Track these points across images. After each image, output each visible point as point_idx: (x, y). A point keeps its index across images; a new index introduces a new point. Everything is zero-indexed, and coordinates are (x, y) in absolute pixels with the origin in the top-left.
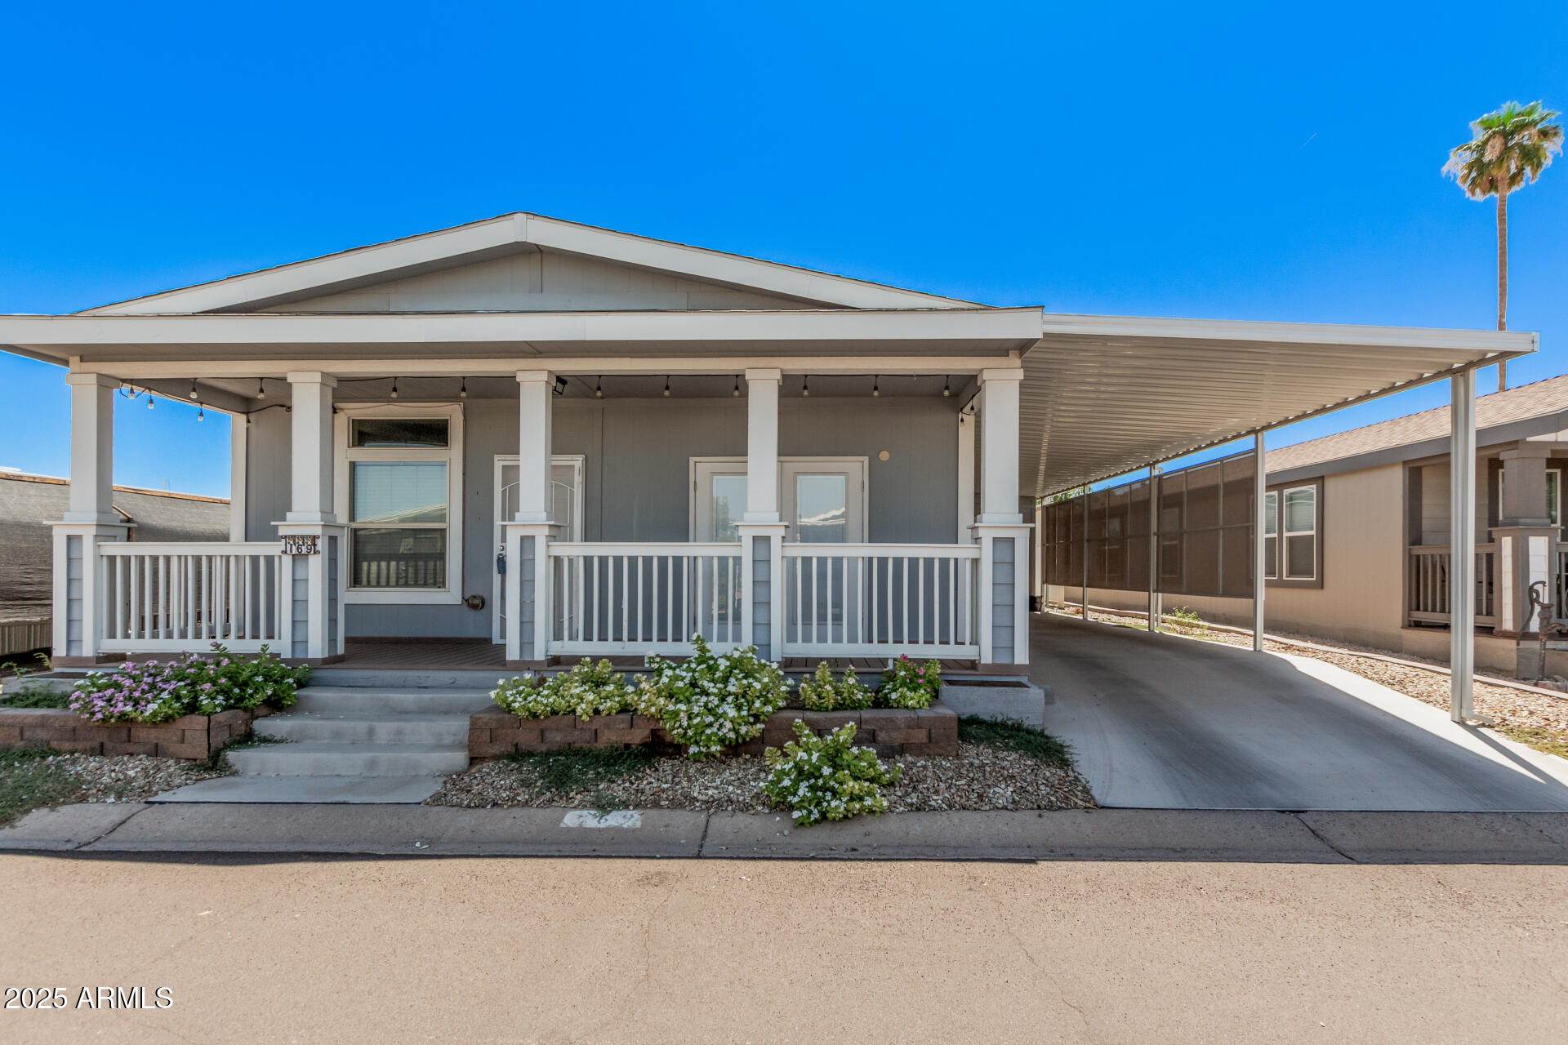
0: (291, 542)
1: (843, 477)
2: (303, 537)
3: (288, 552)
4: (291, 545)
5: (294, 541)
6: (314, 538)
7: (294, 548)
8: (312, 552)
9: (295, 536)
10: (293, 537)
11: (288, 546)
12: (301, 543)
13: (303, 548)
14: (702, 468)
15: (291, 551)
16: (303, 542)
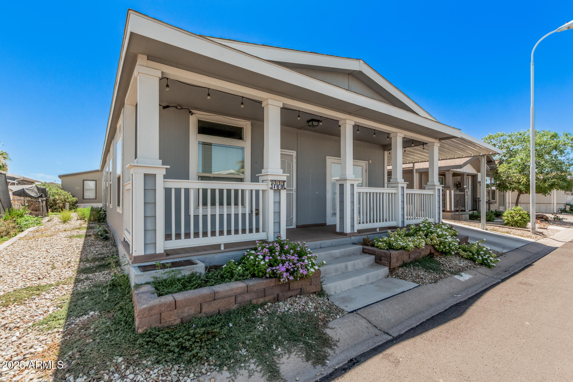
0: (275, 183)
2: (279, 181)
3: (273, 188)
4: (275, 185)
5: (276, 182)
6: (284, 181)
7: (276, 186)
8: (283, 189)
9: (276, 180)
10: (275, 181)
11: (273, 185)
12: (278, 184)
13: (279, 186)
15: (274, 188)
16: (279, 184)
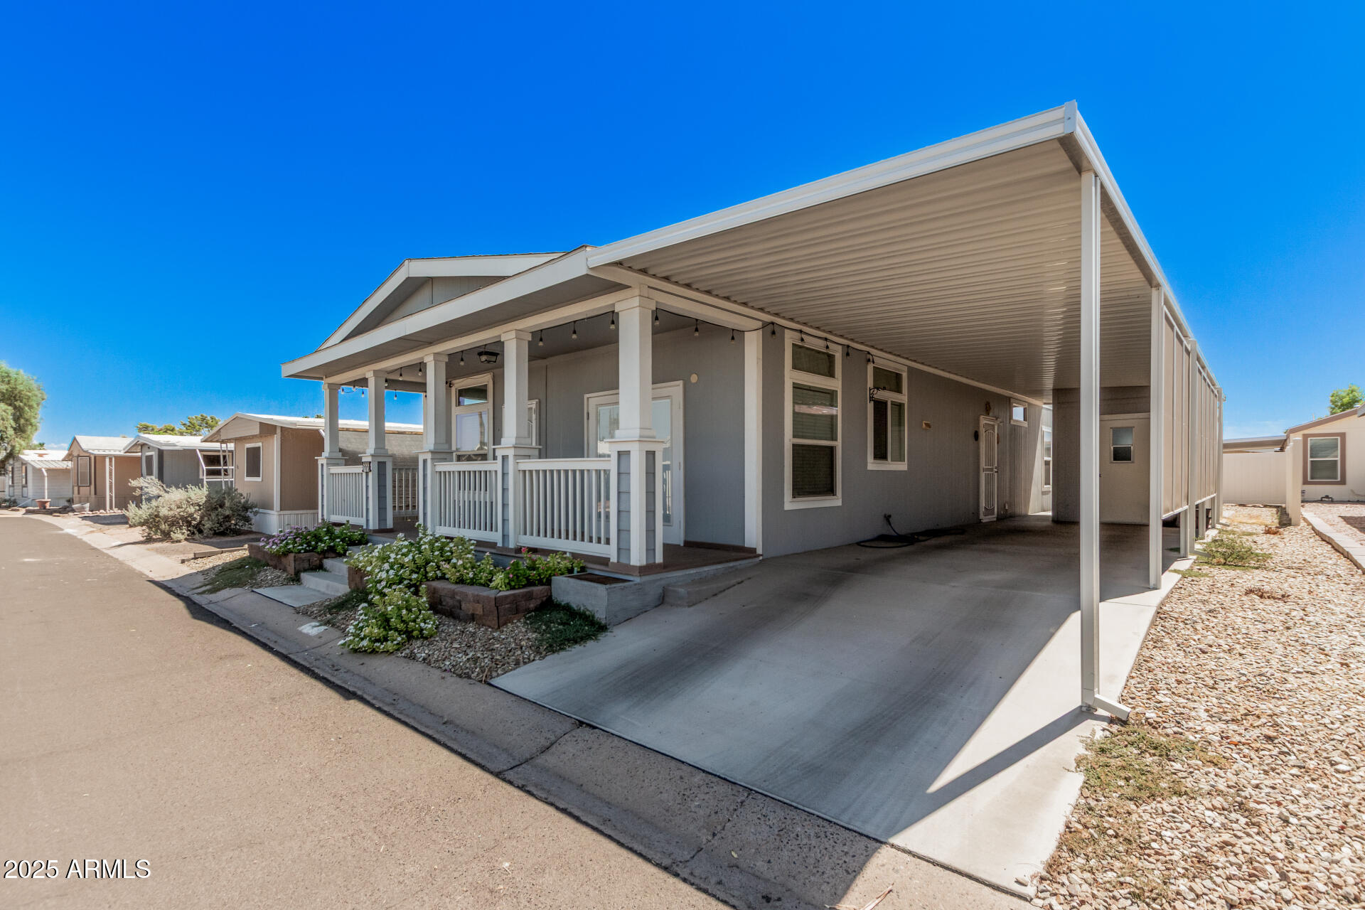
1: (669, 400)
3: (365, 471)
8: (369, 471)
14: (593, 401)
